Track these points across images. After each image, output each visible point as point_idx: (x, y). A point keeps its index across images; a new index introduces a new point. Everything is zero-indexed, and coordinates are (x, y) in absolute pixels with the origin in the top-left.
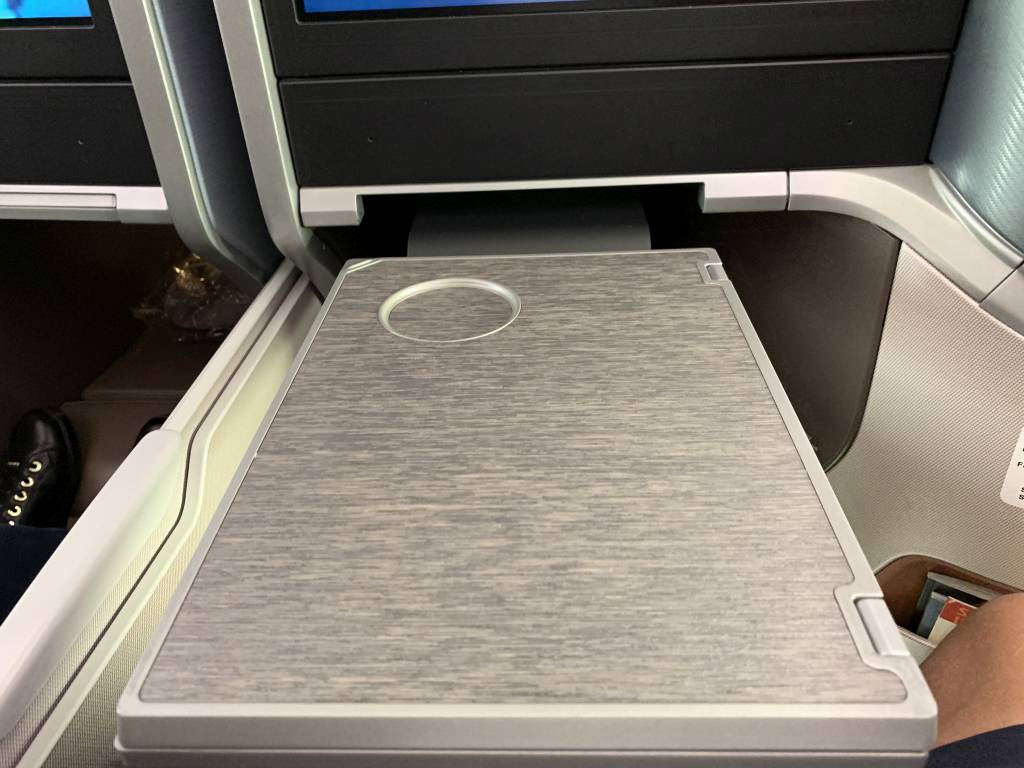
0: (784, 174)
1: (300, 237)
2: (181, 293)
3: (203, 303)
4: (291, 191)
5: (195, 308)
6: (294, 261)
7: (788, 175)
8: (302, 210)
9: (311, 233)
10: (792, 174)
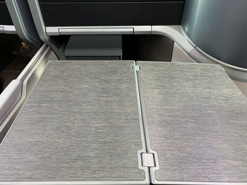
0: (151, 26)
1: (47, 38)
2: (24, 49)
3: (29, 51)
4: (44, 28)
5: (27, 52)
6: (46, 43)
7: (152, 27)
8: (46, 32)
9: (49, 37)
10: (153, 26)
